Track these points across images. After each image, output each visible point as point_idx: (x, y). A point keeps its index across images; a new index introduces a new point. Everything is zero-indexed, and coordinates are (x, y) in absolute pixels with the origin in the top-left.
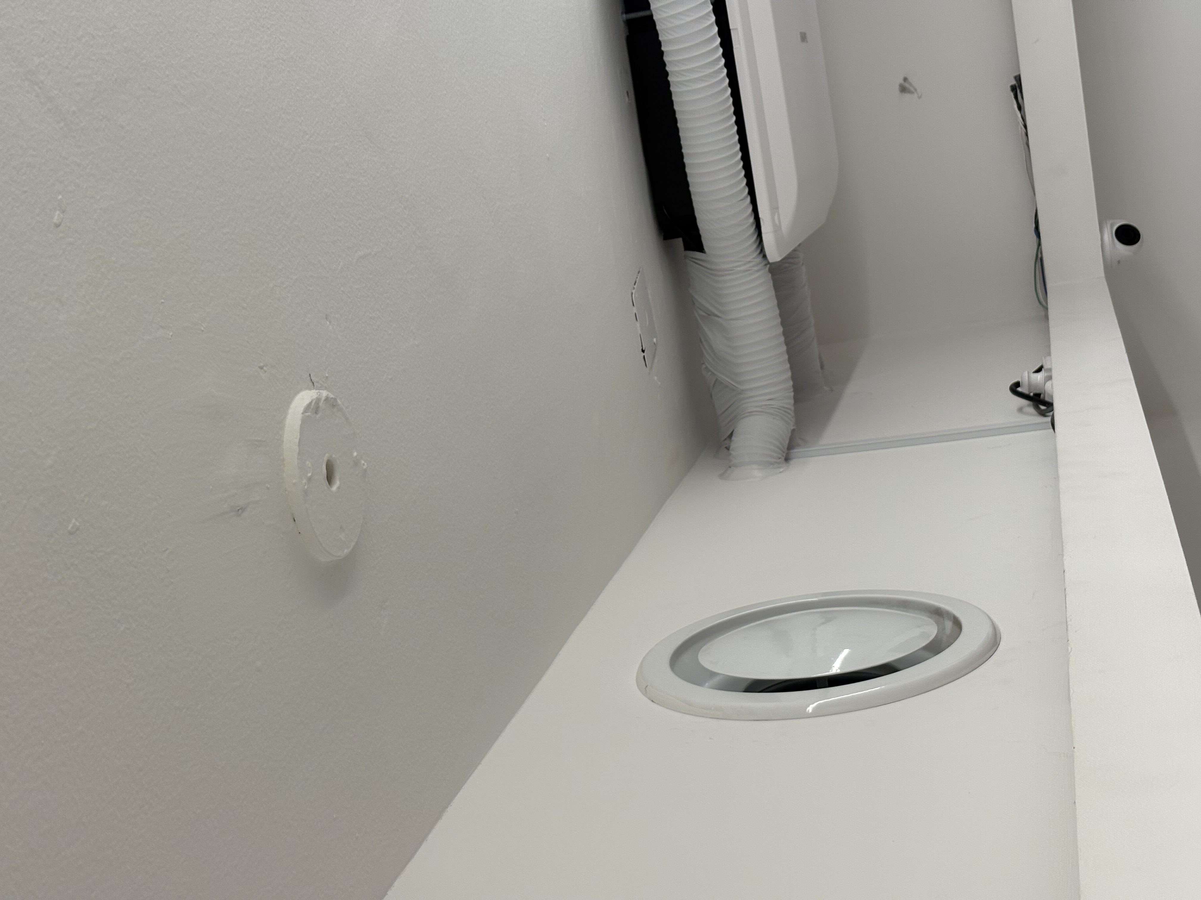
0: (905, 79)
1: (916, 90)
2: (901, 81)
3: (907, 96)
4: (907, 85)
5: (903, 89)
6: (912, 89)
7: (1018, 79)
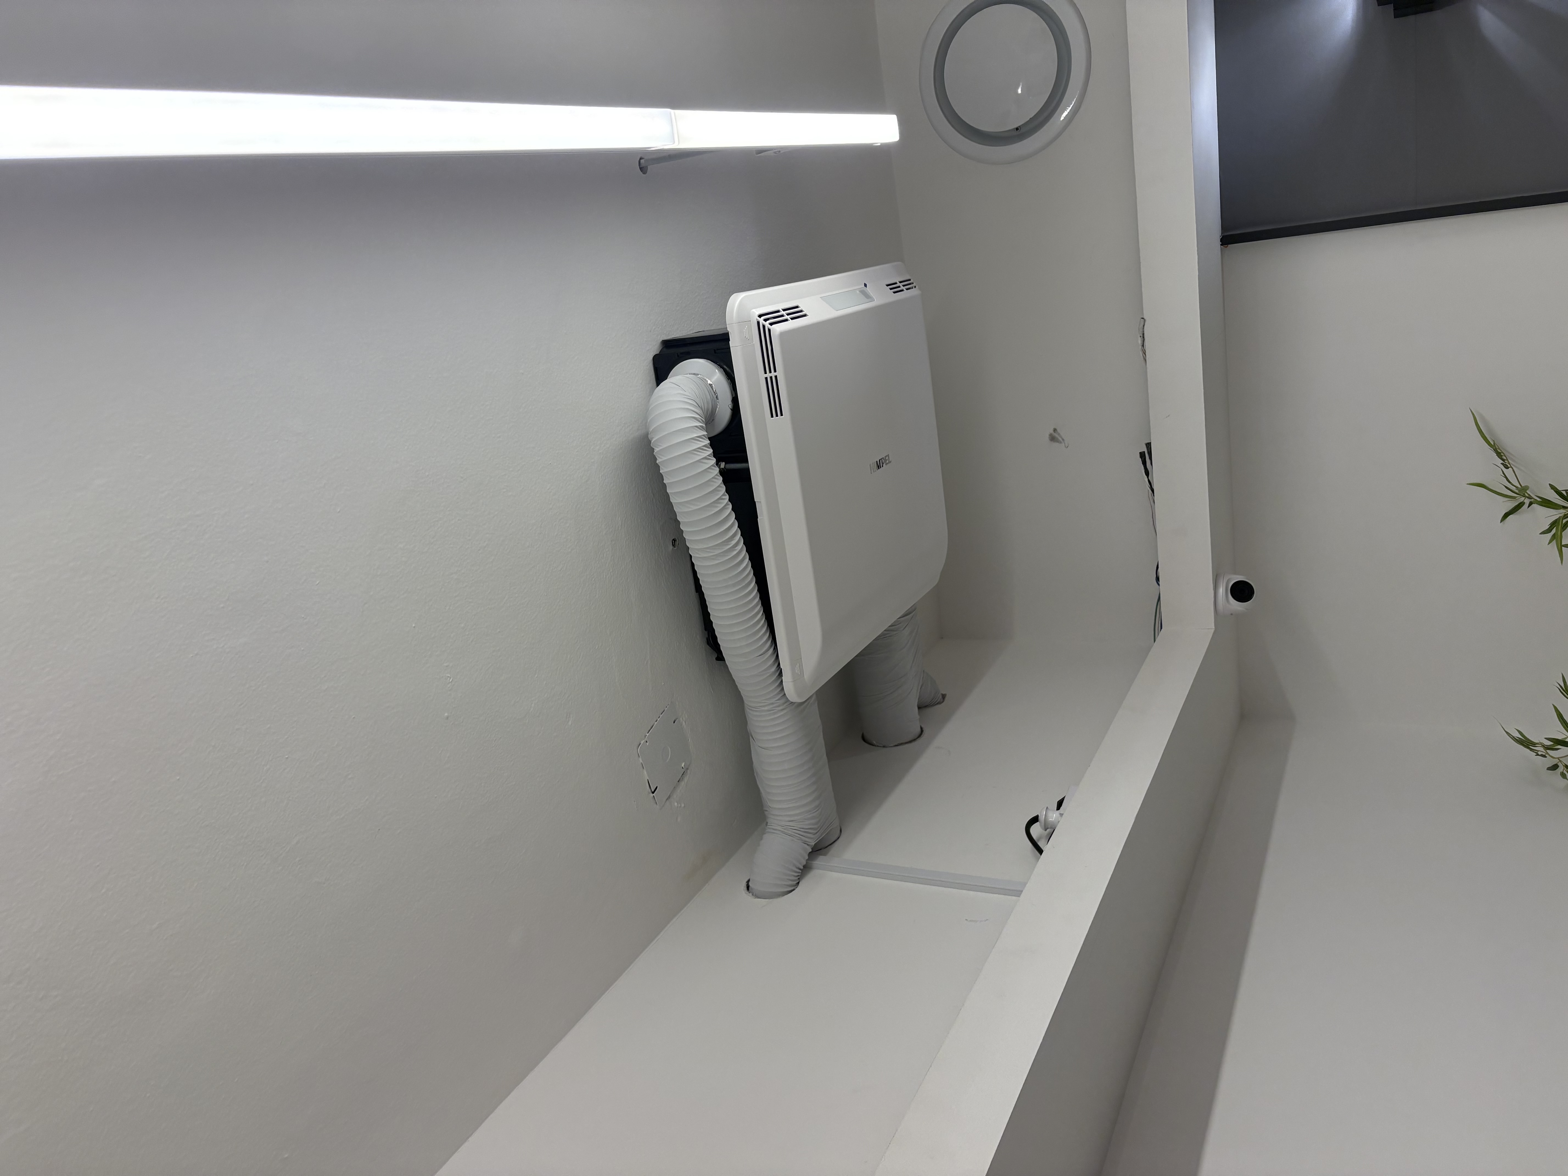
0: (1055, 430)
1: (1063, 440)
2: (1052, 431)
3: (1056, 444)
4: (1056, 435)
5: (1053, 438)
6: (1060, 439)
7: (1149, 445)
